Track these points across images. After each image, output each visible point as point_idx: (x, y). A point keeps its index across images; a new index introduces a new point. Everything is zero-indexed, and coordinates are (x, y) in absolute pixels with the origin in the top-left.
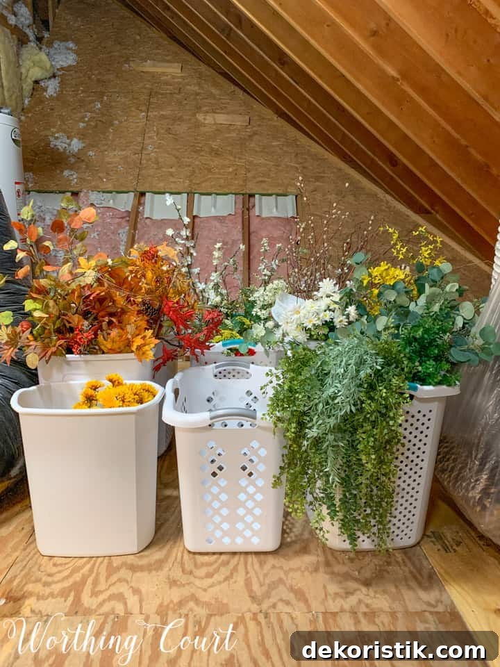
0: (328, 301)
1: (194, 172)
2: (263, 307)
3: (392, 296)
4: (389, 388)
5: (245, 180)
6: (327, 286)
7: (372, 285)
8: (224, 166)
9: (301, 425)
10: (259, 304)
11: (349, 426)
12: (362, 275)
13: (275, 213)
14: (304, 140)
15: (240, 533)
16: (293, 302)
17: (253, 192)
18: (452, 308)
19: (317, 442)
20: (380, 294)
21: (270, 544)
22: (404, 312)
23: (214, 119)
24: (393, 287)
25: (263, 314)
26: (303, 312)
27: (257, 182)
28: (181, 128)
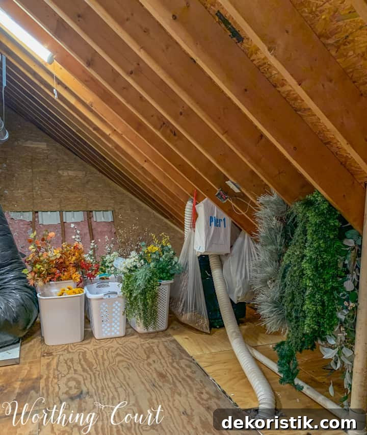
0: (134, 259)
1: (61, 201)
2: (110, 262)
3: (154, 256)
4: (154, 281)
5: (87, 204)
6: (133, 253)
7: (148, 252)
8: (76, 198)
9: (131, 294)
10: (108, 261)
11: (144, 293)
12: (144, 249)
13: (103, 220)
14: (113, 184)
15: (113, 331)
16: (121, 259)
17: (92, 210)
18: (172, 259)
19: (136, 297)
20: (151, 256)
21: (122, 334)
22: (158, 261)
23: (68, 173)
24: (155, 253)
25: (110, 265)
26: (126, 263)
27: (93, 205)
28: (52, 178)
